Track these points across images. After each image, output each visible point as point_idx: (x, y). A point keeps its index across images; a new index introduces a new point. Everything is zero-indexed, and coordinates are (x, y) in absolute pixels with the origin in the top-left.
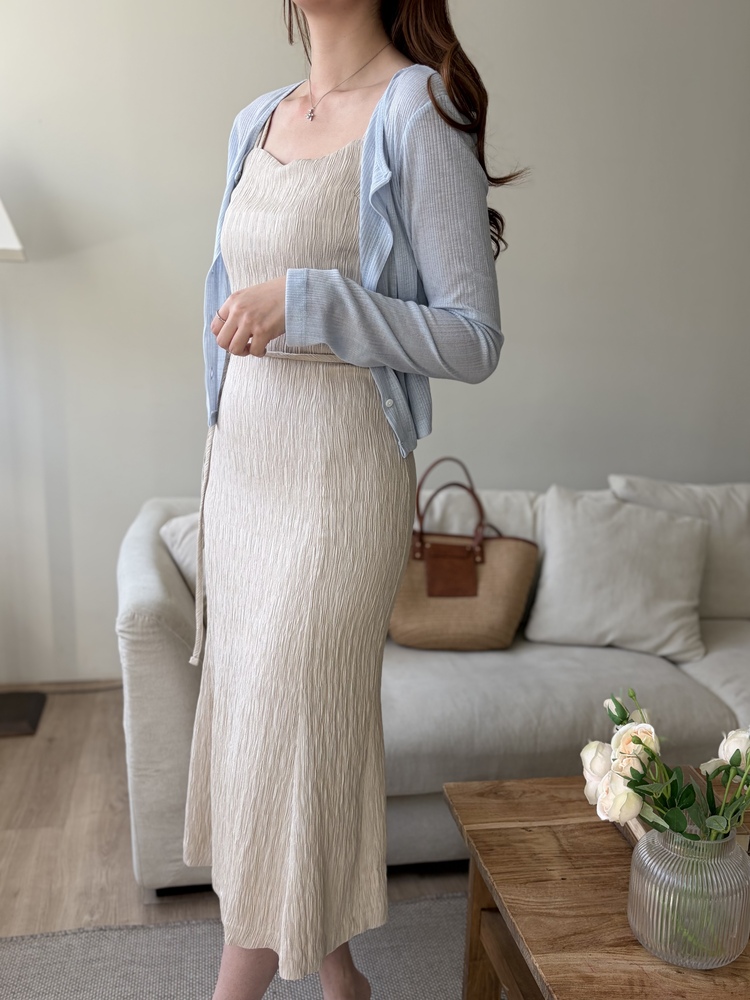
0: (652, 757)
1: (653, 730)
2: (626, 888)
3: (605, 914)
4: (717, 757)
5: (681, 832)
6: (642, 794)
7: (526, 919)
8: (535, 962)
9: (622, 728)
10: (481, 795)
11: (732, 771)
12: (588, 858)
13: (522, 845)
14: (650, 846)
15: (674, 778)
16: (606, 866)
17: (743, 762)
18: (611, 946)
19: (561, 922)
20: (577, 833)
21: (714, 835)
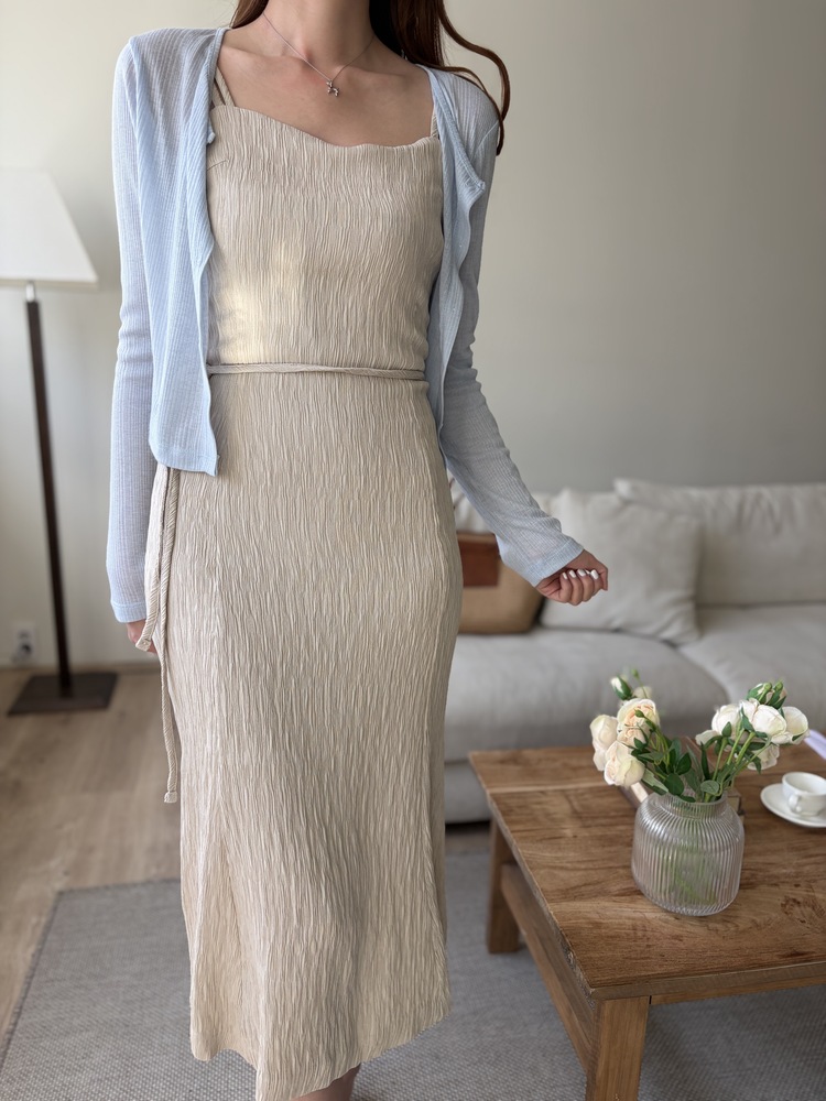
0: (653, 729)
1: (654, 705)
2: (630, 844)
3: (611, 868)
4: (710, 728)
5: (679, 795)
6: (644, 761)
7: (542, 872)
8: (550, 909)
9: (627, 703)
10: (503, 762)
11: (724, 742)
12: (597, 818)
13: (538, 807)
14: (651, 807)
15: (672, 748)
16: (611, 825)
17: (733, 733)
18: (616, 895)
19: (572, 874)
20: (587, 796)
21: (708, 797)
